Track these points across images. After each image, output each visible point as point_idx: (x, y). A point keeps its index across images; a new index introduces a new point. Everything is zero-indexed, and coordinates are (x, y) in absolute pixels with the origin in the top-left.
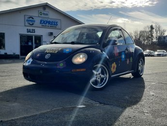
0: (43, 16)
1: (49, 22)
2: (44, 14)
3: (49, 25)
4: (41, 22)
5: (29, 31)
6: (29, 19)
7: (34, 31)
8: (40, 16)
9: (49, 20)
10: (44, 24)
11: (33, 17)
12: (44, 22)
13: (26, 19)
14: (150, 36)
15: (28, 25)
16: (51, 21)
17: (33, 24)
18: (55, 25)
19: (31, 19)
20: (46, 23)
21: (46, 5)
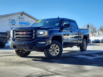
2: (21, 18)
3: (25, 25)
4: (19, 23)
5: (12, 28)
6: (12, 21)
10: (21, 24)
11: (15, 20)
12: (21, 23)
15: (11, 25)
16: (26, 22)
18: (28, 25)
19: (13, 21)
20: (23, 24)
21: (23, 13)
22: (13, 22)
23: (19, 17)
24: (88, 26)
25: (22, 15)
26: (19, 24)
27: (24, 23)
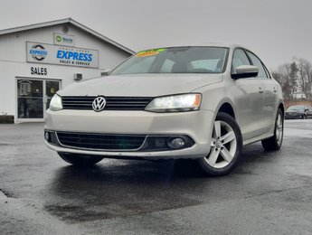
0: (62, 43)
1: (75, 55)
2: (64, 39)
3: (75, 61)
4: (59, 52)
5: (34, 71)
6: (35, 49)
7: (44, 71)
8: (57, 43)
9: (74, 51)
10: (64, 59)
11: (44, 46)
12: (65, 55)
13: (30, 48)
14: (290, 84)
15: (33, 60)
16: (79, 53)
17: (43, 59)
18: (86, 59)
19: (39, 49)
20: (70, 56)
21: (69, 23)
22: (38, 52)
23: (59, 37)
24: (294, 67)
26: (58, 57)
27: (71, 54)
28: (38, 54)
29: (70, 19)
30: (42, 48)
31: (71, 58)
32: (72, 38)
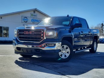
4: (32, 20)
8: (31, 16)
11: (27, 17)
13: (23, 18)
14: (101, 30)
15: (24, 22)
16: (38, 20)
17: (27, 22)
19: (26, 18)
23: (32, 14)
24: (102, 24)
25: (34, 12)
27: (36, 20)
28: (25, 20)
29: (36, 9)
30: (27, 18)
31: (36, 22)
32: (36, 15)
